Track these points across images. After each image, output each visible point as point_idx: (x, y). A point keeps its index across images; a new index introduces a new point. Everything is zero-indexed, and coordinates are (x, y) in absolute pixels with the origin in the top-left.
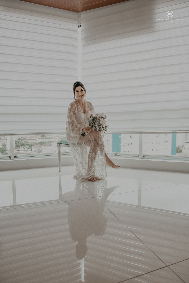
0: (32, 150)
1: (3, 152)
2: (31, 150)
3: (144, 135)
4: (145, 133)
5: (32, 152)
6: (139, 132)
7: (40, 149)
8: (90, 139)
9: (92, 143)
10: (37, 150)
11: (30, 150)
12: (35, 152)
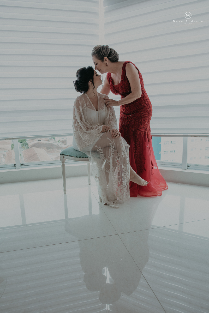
0: (56, 140)
1: (22, 142)
2: (54, 139)
3: (189, 139)
4: (192, 136)
5: (55, 142)
6: (183, 134)
7: (65, 139)
8: (110, 143)
9: (112, 149)
10: (61, 140)
11: (52, 140)
12: (59, 142)
